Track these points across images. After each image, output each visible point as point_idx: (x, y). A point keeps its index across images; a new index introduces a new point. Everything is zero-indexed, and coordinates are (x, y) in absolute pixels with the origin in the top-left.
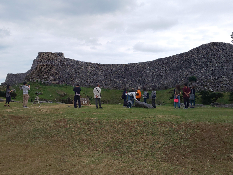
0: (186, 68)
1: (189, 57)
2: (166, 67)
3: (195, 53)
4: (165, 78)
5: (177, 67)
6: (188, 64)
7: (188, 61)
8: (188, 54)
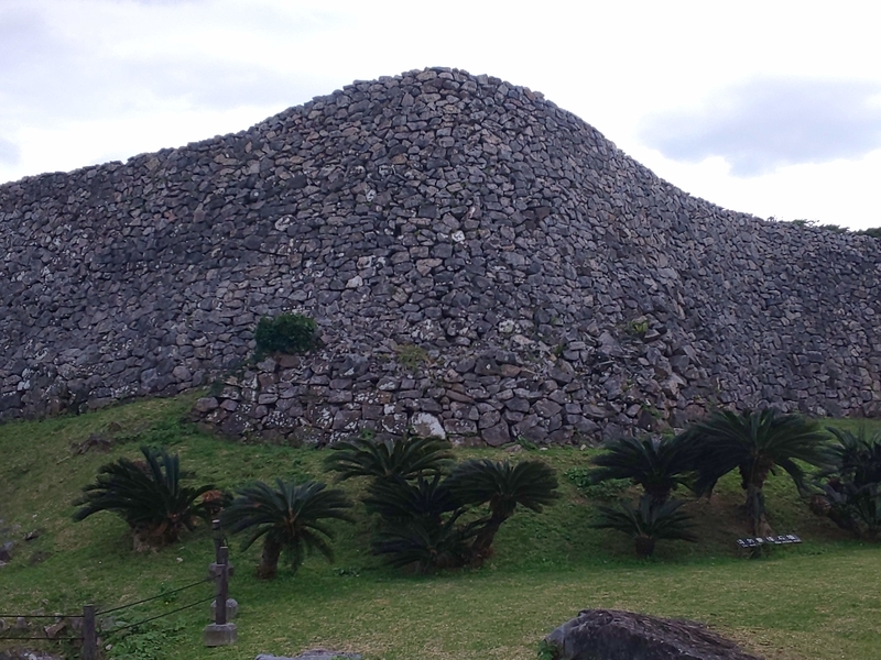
0: (230, 252)
1: (254, 168)
2: (82, 241)
3: (305, 144)
4: (69, 323)
5: (161, 243)
6: (251, 223)
7: (248, 200)
8: (248, 148)
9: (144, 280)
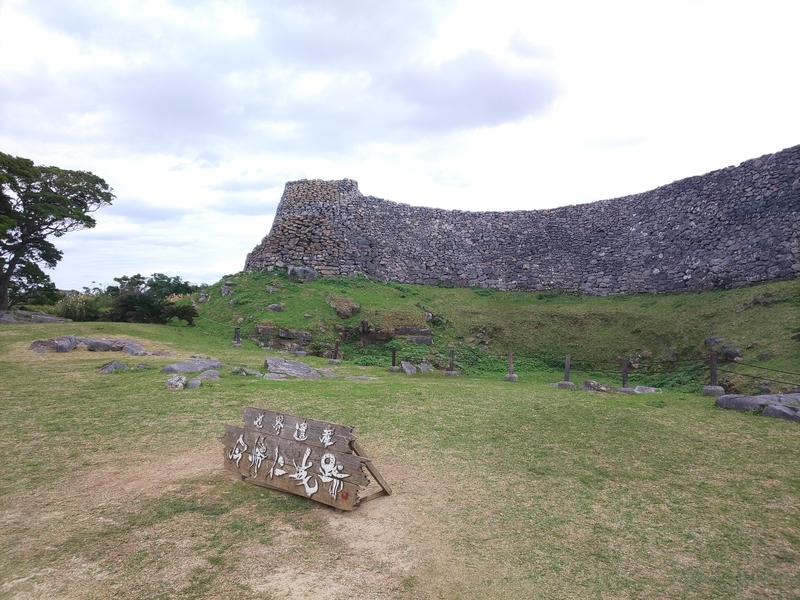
2: (714, 207)
4: (710, 247)
9: (758, 222)
